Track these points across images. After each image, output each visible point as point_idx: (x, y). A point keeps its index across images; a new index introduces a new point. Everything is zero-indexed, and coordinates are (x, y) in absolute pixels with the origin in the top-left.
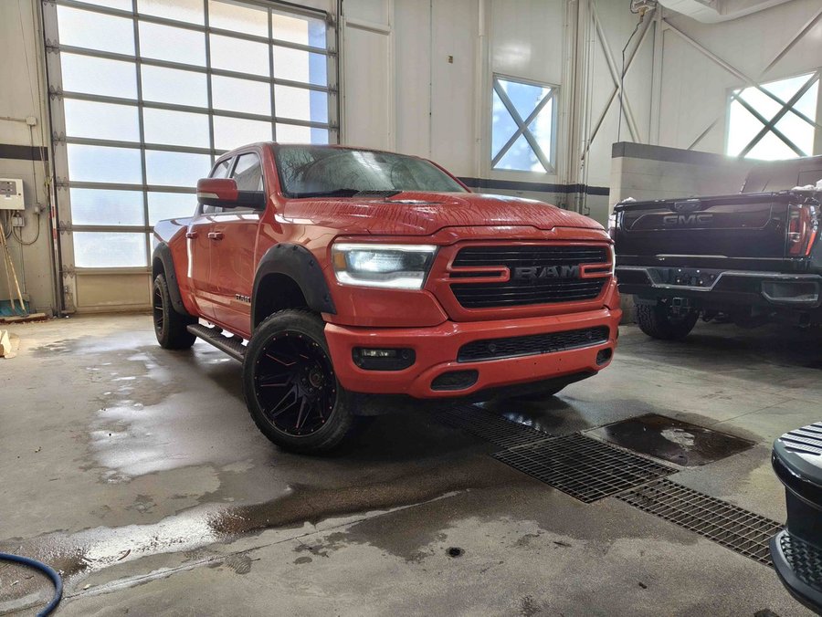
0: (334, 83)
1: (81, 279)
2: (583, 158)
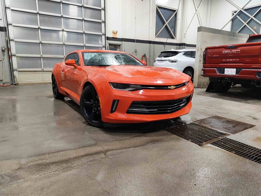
0: (103, 7)
1: (19, 73)
2: (185, 34)
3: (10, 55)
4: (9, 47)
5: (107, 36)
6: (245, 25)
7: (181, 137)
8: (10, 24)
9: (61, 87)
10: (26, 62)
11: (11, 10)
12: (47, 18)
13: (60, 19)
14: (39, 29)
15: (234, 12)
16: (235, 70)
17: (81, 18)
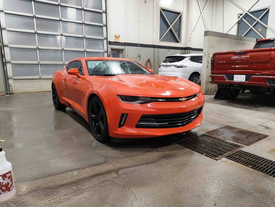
1: (15, 81)
2: (190, 38)
3: (4, 62)
4: (3, 53)
5: (108, 40)
6: (251, 29)
7: (194, 150)
8: (4, 29)
9: (62, 97)
10: (23, 69)
11: (5, 13)
12: (44, 22)
13: (59, 23)
14: (35, 33)
15: (240, 15)
16: (245, 76)
17: (81, 22)
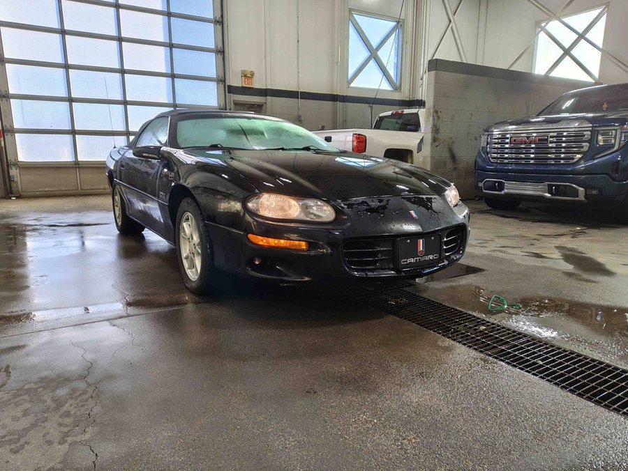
0: (219, 16)
1: (23, 171)
14: (66, 68)
17: (167, 44)
